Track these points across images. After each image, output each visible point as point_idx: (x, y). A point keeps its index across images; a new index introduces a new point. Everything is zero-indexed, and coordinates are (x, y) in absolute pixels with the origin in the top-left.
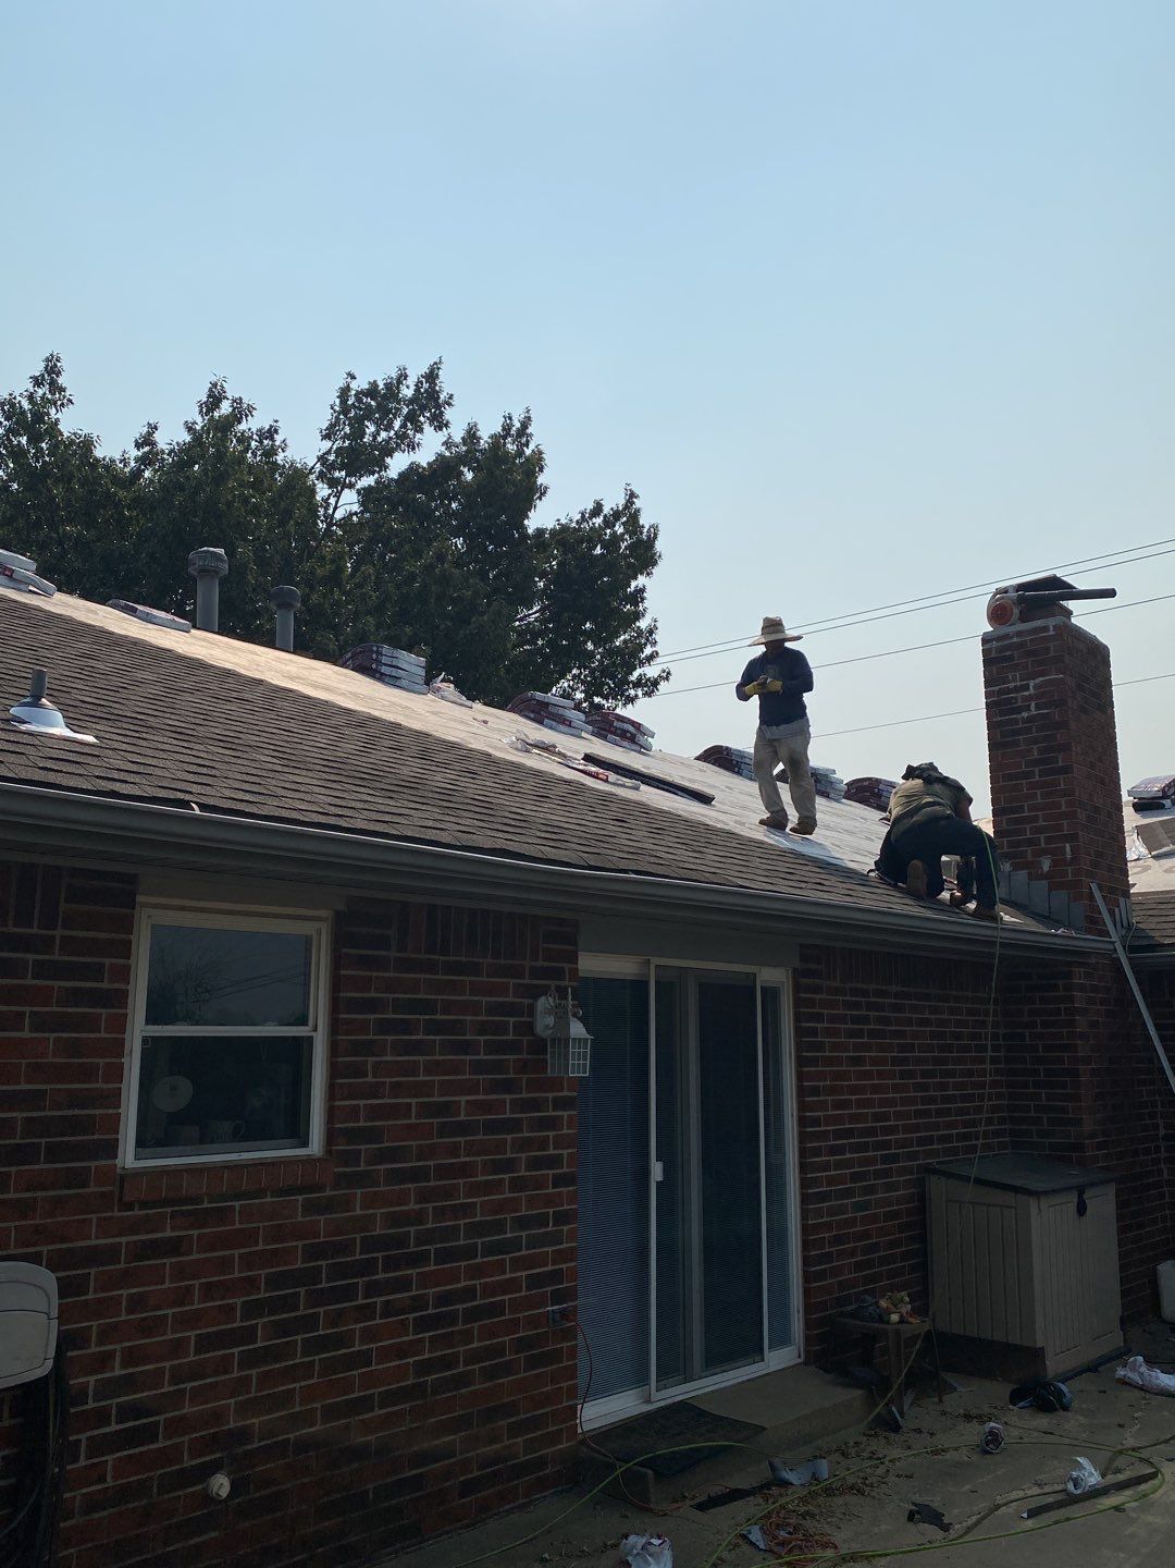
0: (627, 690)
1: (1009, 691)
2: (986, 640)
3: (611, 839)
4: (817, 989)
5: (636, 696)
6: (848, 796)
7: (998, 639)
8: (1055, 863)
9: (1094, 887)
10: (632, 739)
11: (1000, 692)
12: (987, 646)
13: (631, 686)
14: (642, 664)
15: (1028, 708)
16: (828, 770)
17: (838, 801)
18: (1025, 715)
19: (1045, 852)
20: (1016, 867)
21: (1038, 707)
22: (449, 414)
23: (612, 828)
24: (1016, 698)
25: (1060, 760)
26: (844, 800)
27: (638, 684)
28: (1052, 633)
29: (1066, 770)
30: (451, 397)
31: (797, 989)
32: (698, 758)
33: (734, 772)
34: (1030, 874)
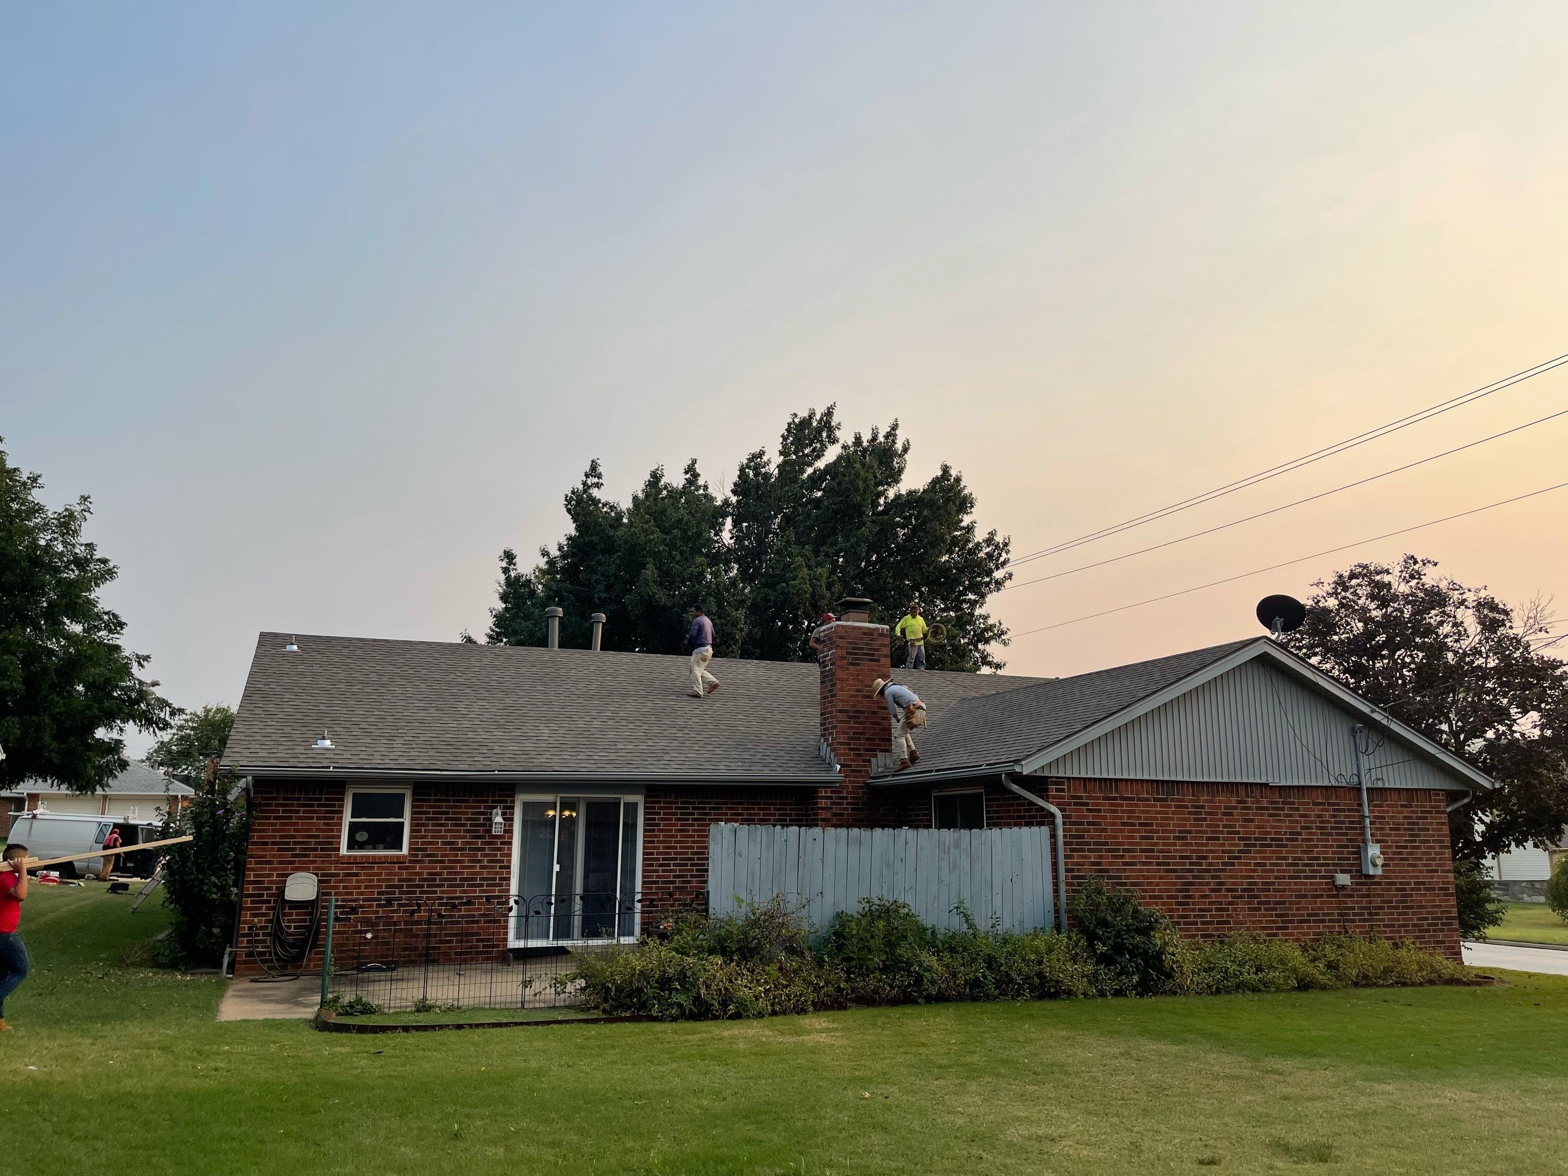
4: (657, 803)
22: (838, 433)
30: (839, 424)
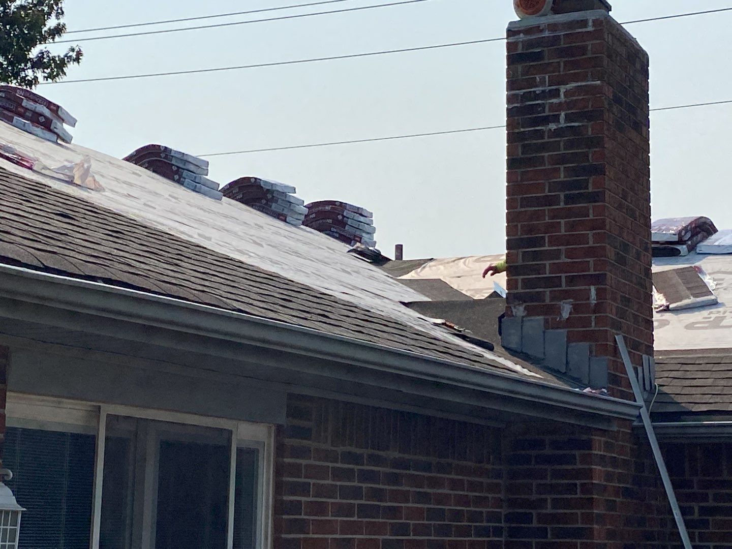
0: (24, 70)
1: (537, 97)
2: (511, 32)
3: (63, 237)
4: (302, 452)
5: (36, 78)
6: (308, 222)
7: (528, 31)
8: (576, 308)
9: (619, 339)
10: (47, 125)
11: (525, 97)
12: (512, 40)
13: (29, 65)
14: (43, 39)
15: (556, 119)
16: (287, 187)
17: (295, 226)
18: (553, 126)
19: (566, 295)
20: (530, 312)
21: (568, 118)
23: (58, 224)
24: (543, 106)
25: (590, 185)
26: (302, 227)
27: (39, 63)
28: (590, 29)
29: (595, 197)
31: (280, 449)
32: (128, 159)
33: (173, 180)
34: (546, 321)
